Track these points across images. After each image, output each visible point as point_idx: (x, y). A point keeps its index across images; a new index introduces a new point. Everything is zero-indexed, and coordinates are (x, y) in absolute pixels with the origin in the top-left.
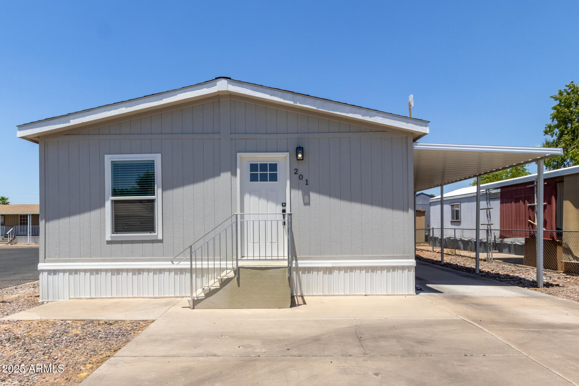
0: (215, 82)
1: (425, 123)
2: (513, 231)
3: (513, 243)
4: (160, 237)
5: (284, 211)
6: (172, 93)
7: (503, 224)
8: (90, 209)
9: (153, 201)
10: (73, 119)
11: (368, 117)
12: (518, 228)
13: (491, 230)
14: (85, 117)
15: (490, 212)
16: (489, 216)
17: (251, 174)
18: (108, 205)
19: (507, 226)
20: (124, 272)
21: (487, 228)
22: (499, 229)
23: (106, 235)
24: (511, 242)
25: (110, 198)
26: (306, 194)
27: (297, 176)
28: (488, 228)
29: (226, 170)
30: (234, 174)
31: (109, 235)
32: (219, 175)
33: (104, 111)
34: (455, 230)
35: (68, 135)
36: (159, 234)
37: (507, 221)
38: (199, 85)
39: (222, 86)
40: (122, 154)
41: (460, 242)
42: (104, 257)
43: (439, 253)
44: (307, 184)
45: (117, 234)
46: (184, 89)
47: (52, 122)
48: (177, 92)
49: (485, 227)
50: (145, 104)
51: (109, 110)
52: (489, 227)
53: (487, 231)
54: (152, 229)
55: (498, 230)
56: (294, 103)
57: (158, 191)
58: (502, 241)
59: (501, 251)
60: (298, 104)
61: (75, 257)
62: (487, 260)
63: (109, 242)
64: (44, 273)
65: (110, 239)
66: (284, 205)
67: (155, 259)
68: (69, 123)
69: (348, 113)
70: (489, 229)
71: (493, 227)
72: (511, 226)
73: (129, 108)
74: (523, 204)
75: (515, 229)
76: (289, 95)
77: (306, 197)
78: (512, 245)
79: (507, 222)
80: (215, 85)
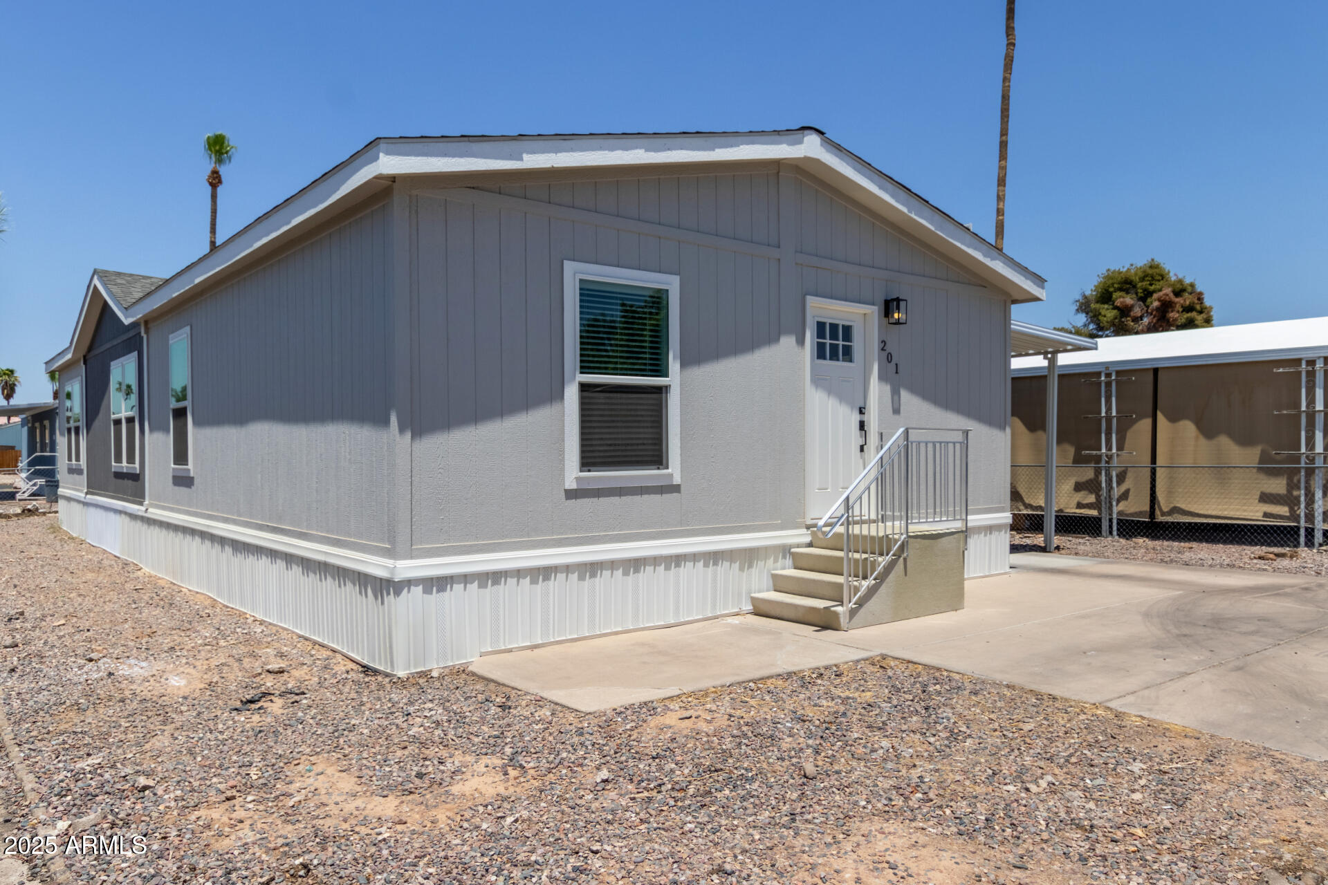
0: (801, 136)
1: (1040, 280)
4: (677, 480)
5: (862, 426)
6: (731, 139)
8: (527, 403)
9: (661, 391)
10: (531, 154)
11: (989, 259)
14: (559, 155)
17: (818, 342)
18: (572, 394)
20: (606, 570)
23: (567, 474)
25: (577, 378)
26: (895, 393)
27: (885, 354)
29: (788, 332)
30: (801, 342)
31: (572, 474)
32: (777, 340)
33: (601, 148)
35: (473, 188)
36: (674, 470)
38: (778, 134)
39: (810, 147)
40: (622, 267)
42: (559, 534)
44: (897, 373)
45: (589, 471)
46: (754, 135)
47: (475, 147)
48: (740, 139)
50: (684, 152)
51: (612, 149)
54: (658, 458)
56: (909, 211)
57: (674, 365)
60: (913, 216)
61: (491, 539)
63: (571, 494)
64: (412, 588)
65: (574, 486)
66: (861, 411)
67: (667, 532)
68: (518, 162)
69: (968, 247)
73: (653, 153)
76: (902, 194)
77: (896, 398)
80: (801, 142)
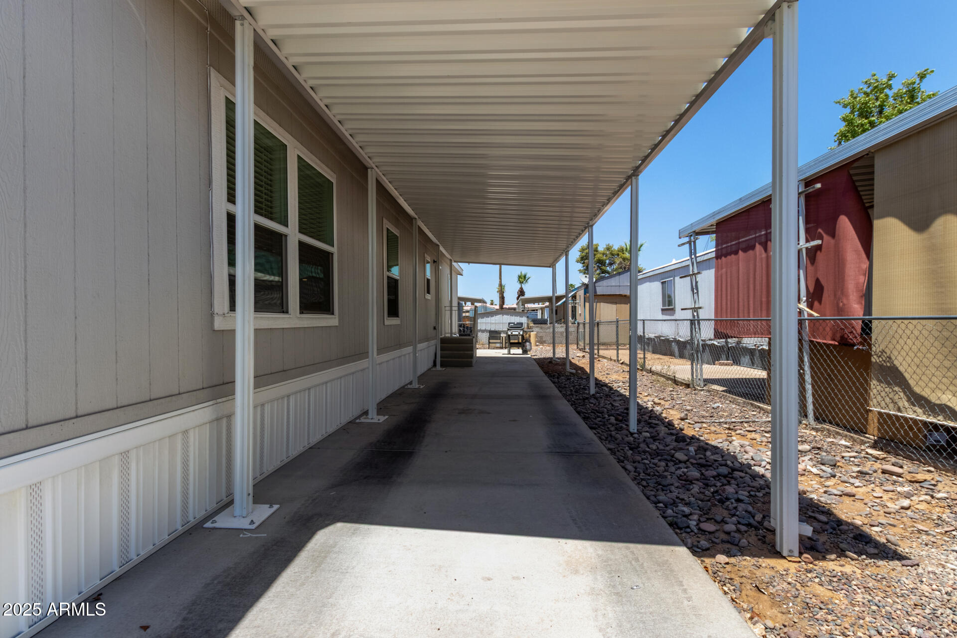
2: (740, 322)
3: (758, 347)
7: (721, 306)
12: (751, 314)
13: (699, 321)
15: (696, 282)
16: (695, 291)
19: (729, 310)
21: (691, 318)
22: (713, 318)
24: (755, 345)
28: (694, 316)
34: (644, 323)
37: (729, 297)
41: (673, 344)
43: (626, 365)
49: (688, 315)
52: (695, 314)
53: (692, 322)
55: (709, 320)
58: (739, 343)
59: (737, 362)
62: (691, 386)
70: (696, 318)
71: (702, 314)
72: (736, 312)
74: (763, 251)
75: (744, 317)
78: (757, 352)
79: (729, 303)
